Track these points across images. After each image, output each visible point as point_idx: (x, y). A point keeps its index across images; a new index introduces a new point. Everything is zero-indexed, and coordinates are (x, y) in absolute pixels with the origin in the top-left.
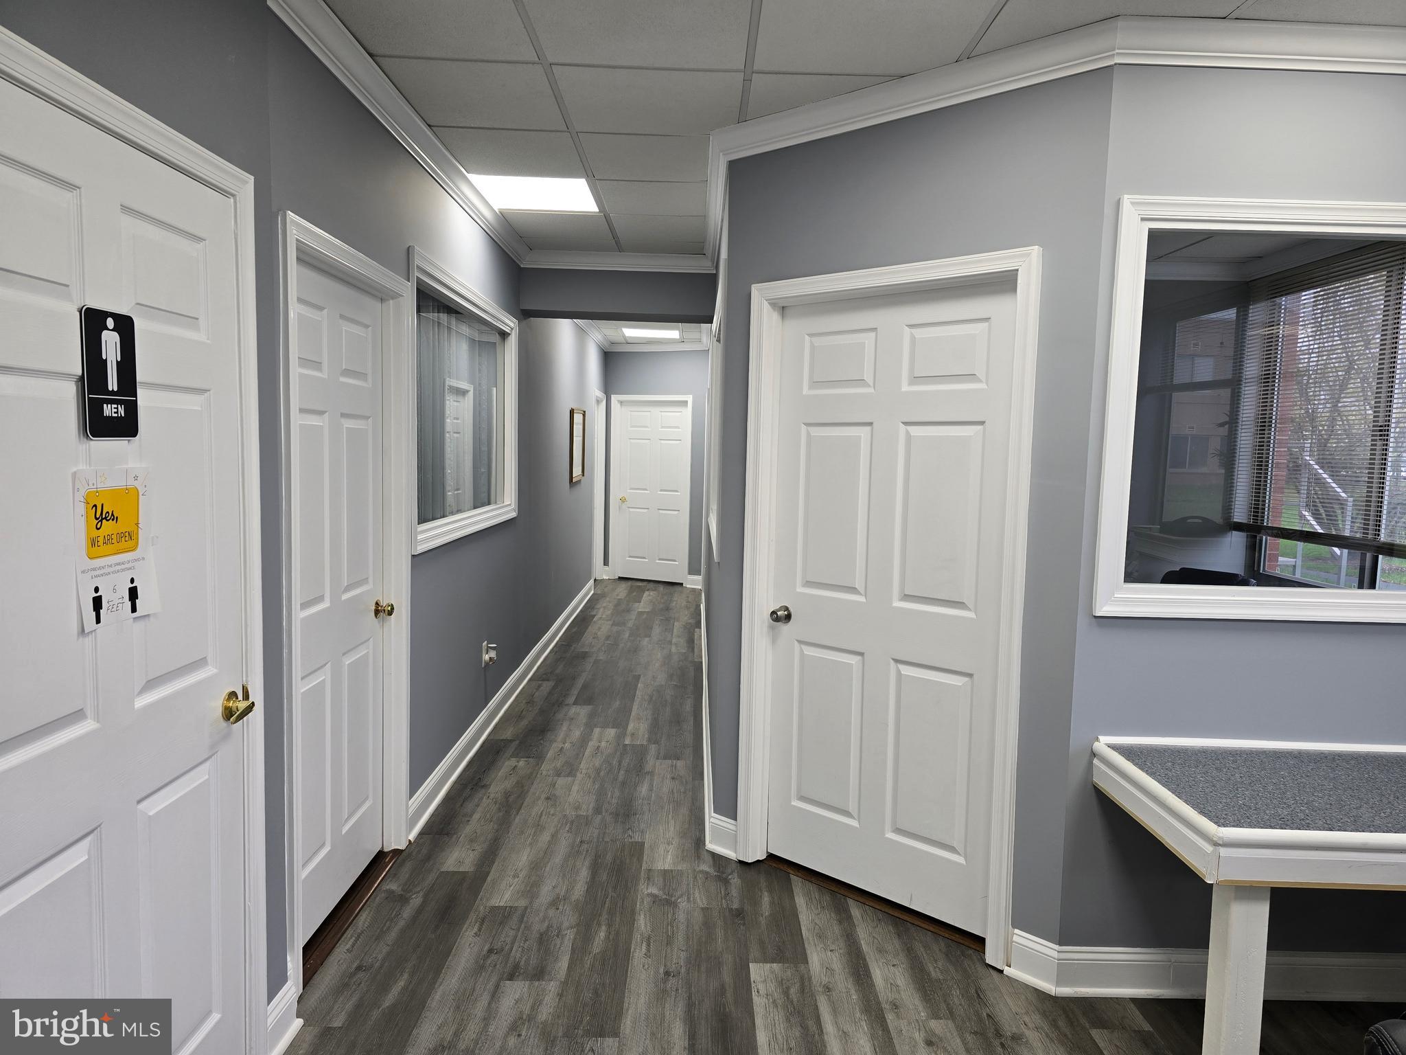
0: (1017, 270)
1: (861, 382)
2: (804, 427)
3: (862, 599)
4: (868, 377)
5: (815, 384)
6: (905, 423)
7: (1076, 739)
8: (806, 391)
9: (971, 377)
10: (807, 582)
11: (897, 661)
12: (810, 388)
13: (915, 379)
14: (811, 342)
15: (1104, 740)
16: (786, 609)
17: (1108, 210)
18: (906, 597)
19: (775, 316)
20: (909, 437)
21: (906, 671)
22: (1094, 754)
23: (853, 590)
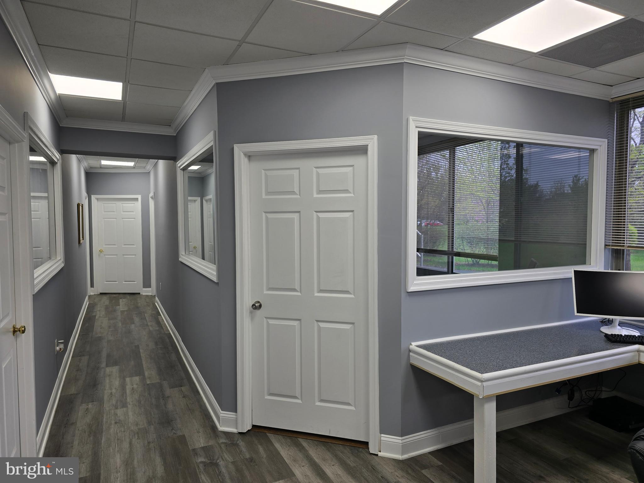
0: (368, 145)
1: (293, 193)
2: (264, 214)
3: (299, 294)
4: (296, 190)
5: (268, 193)
6: (316, 212)
7: (403, 346)
8: (264, 196)
9: (346, 191)
10: (269, 288)
11: (317, 321)
12: (266, 195)
13: (320, 192)
14: (265, 173)
15: (414, 344)
16: (259, 302)
18: (321, 291)
19: (246, 160)
20: (318, 218)
21: (322, 325)
22: (410, 351)
23: (294, 290)
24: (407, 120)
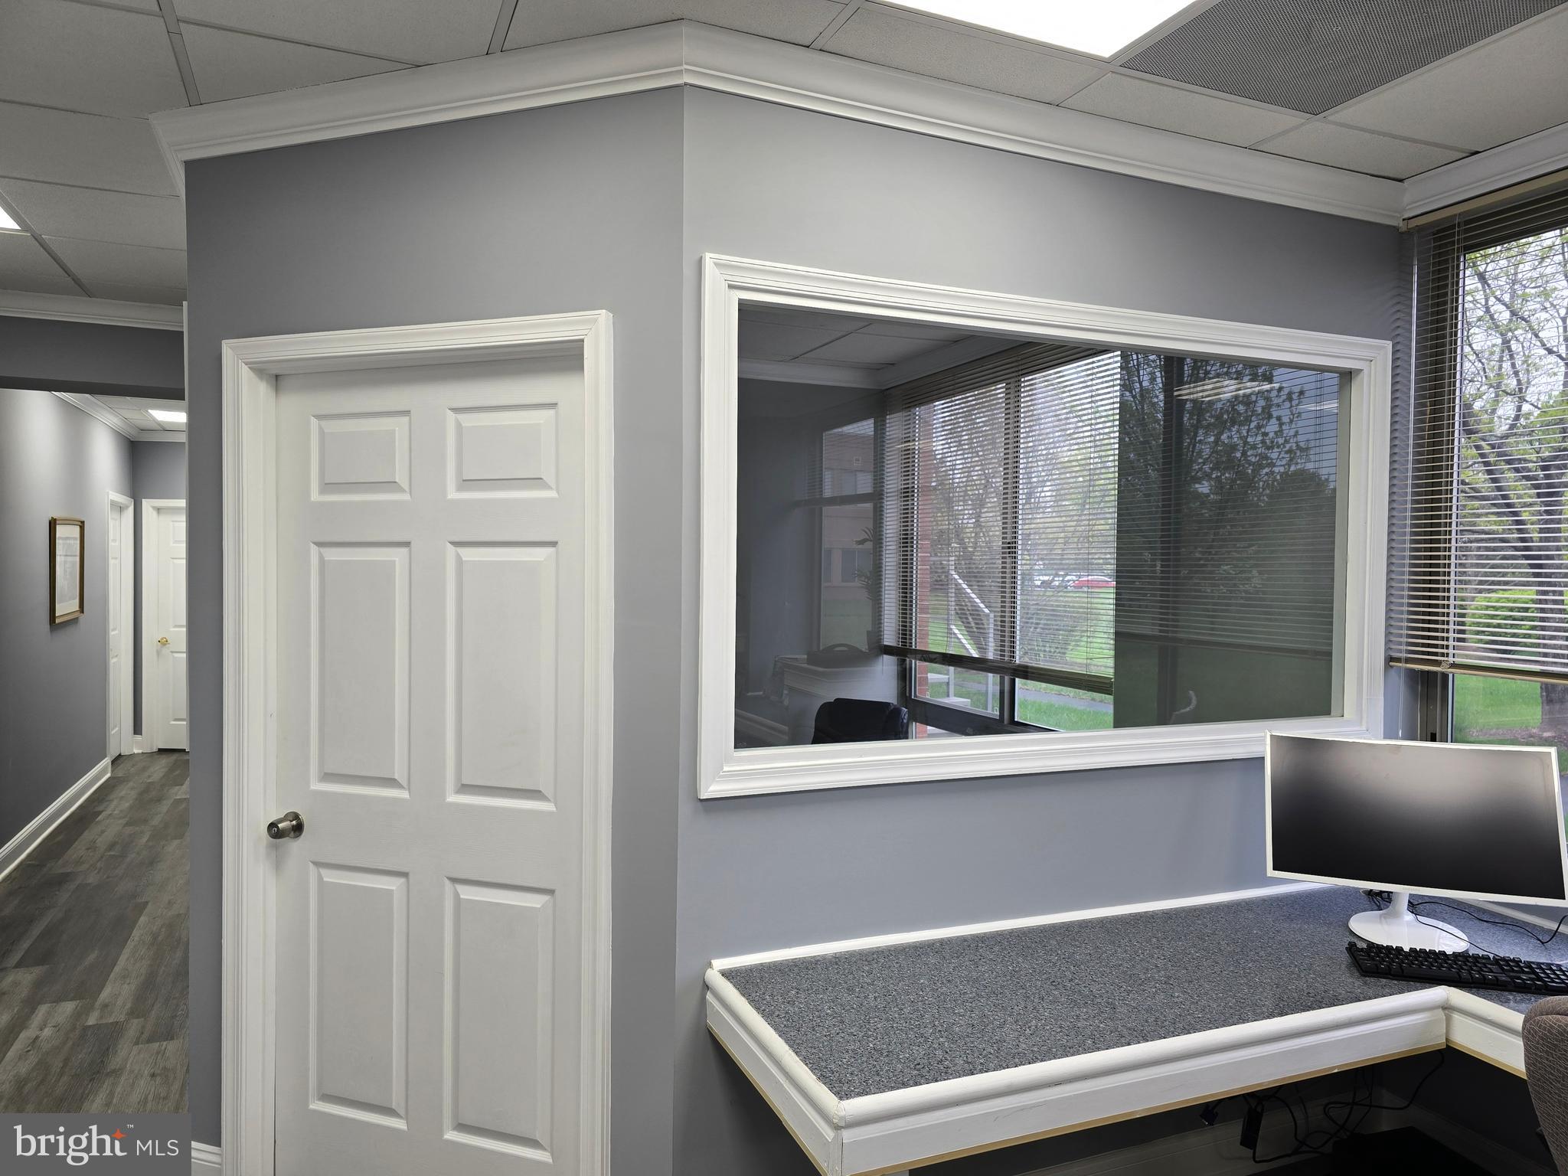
0: (583, 341)
1: (392, 485)
2: (314, 549)
3: (404, 794)
4: (401, 477)
5: (327, 487)
6: (456, 544)
7: (683, 970)
8: (315, 496)
9: (537, 482)
10: (326, 774)
11: (454, 880)
12: (322, 492)
13: (465, 484)
14: (320, 428)
15: (720, 964)
16: (296, 816)
17: (688, 272)
18: (464, 788)
19: (263, 388)
20: (459, 561)
21: (467, 893)
22: (706, 987)
23: (392, 782)
24: (700, 262)
